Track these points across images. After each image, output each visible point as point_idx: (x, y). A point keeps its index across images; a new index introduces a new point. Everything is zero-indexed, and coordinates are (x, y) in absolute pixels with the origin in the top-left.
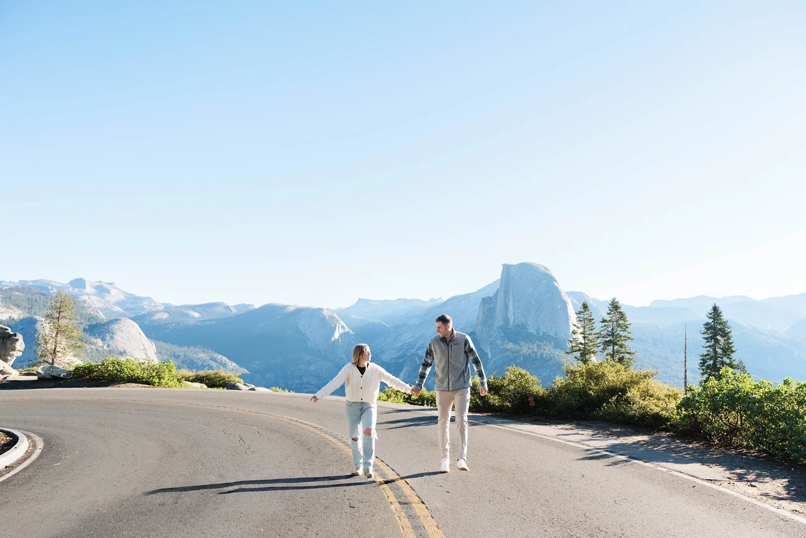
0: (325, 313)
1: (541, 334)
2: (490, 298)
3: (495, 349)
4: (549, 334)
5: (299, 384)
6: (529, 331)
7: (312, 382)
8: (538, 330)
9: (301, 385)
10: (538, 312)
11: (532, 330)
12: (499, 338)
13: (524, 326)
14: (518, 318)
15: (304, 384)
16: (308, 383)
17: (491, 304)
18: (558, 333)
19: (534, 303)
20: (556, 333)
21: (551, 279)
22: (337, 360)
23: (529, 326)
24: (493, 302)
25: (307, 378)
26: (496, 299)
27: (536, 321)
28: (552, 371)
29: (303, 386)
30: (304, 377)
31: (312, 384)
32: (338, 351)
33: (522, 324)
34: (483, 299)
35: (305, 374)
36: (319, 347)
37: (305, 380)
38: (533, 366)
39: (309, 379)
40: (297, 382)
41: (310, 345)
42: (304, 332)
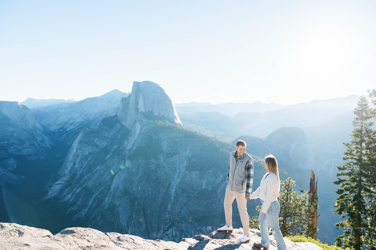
0: (19, 104)
1: (161, 116)
2: (126, 98)
3: (142, 123)
4: (165, 116)
5: (7, 144)
6: (155, 115)
7: (15, 143)
8: (159, 114)
9: (9, 144)
10: (159, 106)
11: (156, 114)
12: (143, 118)
13: (152, 112)
14: (149, 108)
15: (11, 144)
16: (13, 143)
17: (126, 101)
18: (169, 115)
19: (156, 101)
20: (168, 116)
21: (162, 90)
22: (29, 130)
23: (154, 112)
24: (128, 100)
25: (12, 141)
26: (129, 98)
27: (158, 109)
28: (177, 134)
29: (10, 145)
30: (10, 140)
31: (15, 144)
32: (29, 126)
33: (151, 111)
34: (122, 99)
35: (11, 138)
36: (17, 123)
37: (11, 141)
38: (166, 131)
39: (13, 141)
40: (6, 142)
41: (11, 122)
42: (6, 114)
